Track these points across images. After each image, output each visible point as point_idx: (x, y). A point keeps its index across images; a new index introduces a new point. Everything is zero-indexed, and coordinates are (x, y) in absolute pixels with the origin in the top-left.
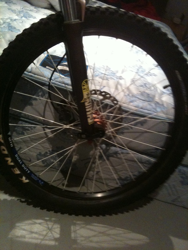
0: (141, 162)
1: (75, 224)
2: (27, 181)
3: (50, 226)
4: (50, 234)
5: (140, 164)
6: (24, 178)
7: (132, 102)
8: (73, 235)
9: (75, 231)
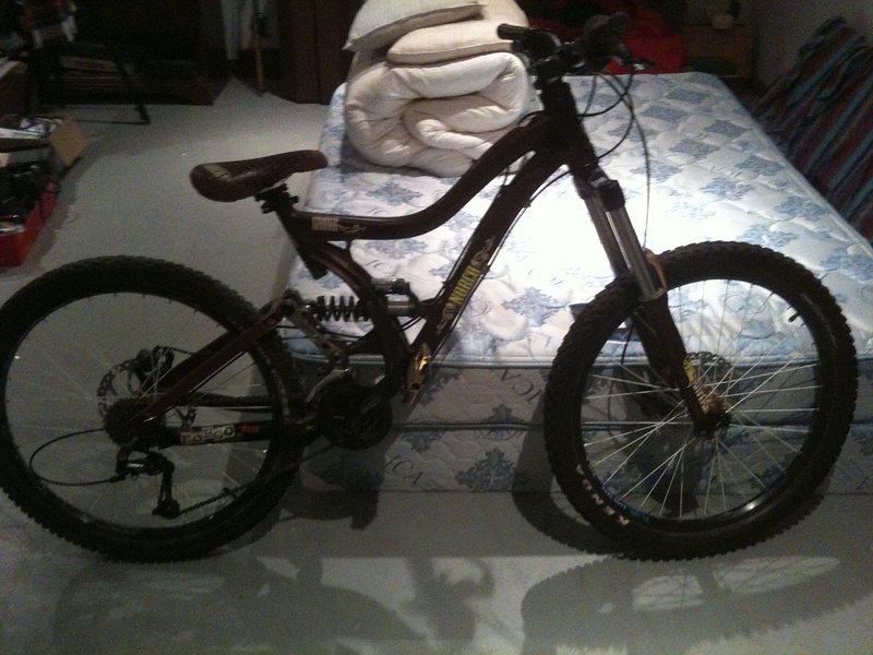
0: (786, 439)
1: (716, 569)
2: (627, 522)
3: (682, 581)
4: (688, 592)
5: (785, 443)
6: (622, 519)
7: (742, 348)
8: (721, 585)
9: (721, 579)
